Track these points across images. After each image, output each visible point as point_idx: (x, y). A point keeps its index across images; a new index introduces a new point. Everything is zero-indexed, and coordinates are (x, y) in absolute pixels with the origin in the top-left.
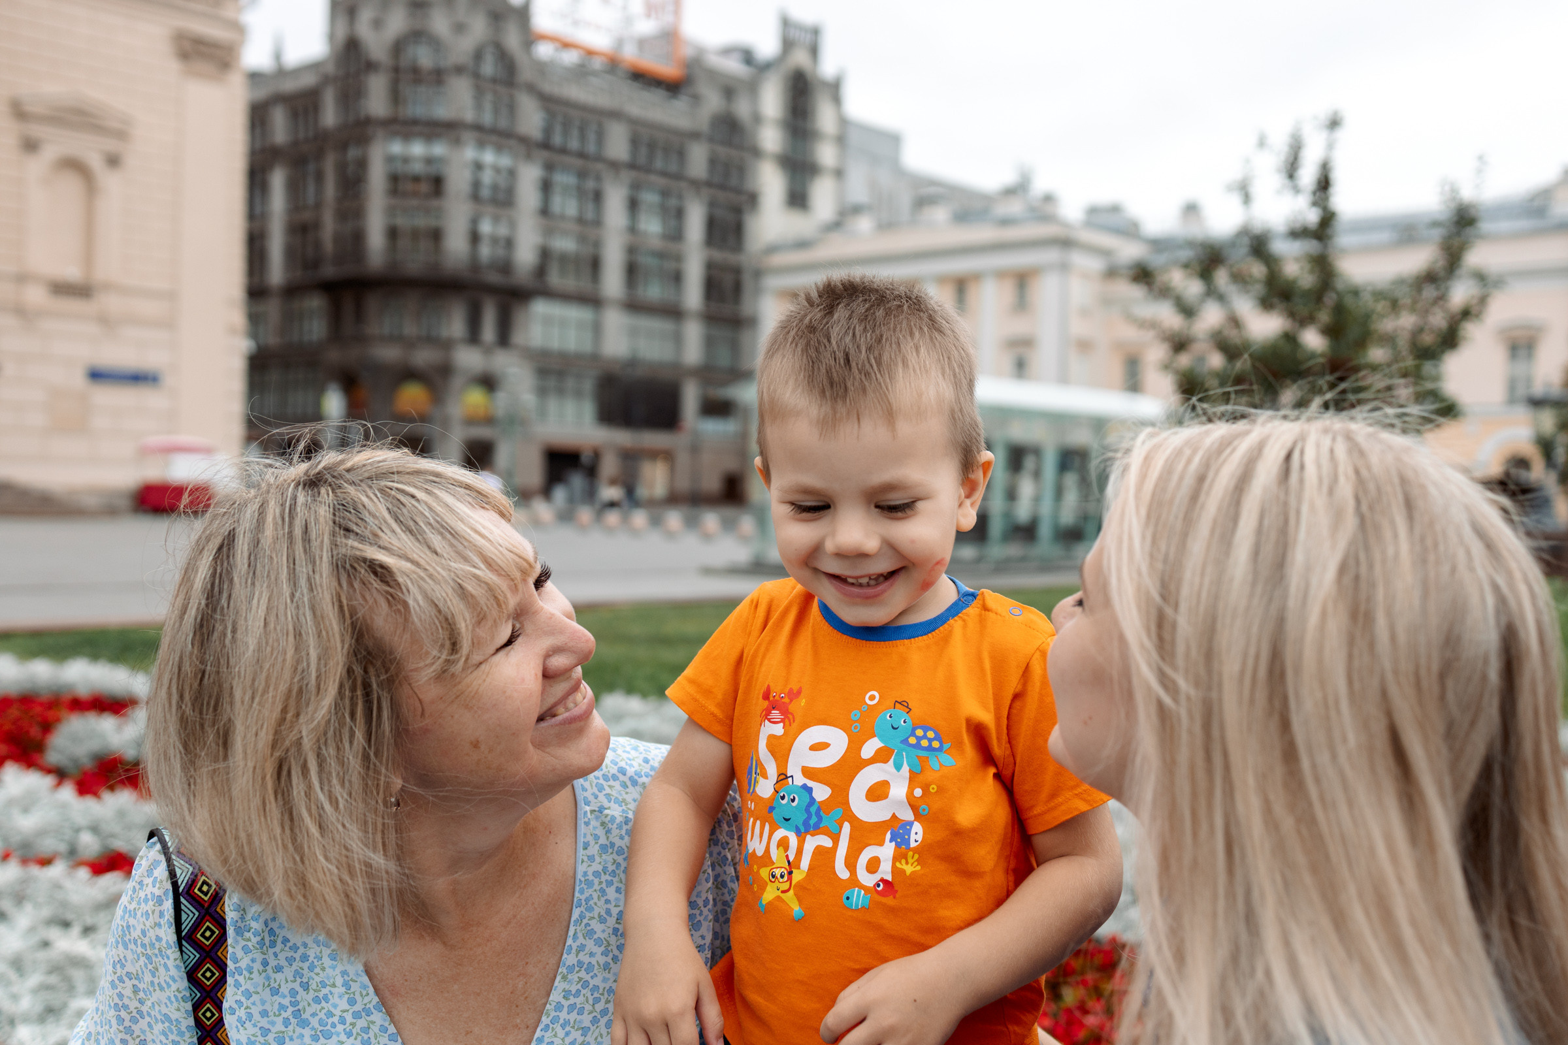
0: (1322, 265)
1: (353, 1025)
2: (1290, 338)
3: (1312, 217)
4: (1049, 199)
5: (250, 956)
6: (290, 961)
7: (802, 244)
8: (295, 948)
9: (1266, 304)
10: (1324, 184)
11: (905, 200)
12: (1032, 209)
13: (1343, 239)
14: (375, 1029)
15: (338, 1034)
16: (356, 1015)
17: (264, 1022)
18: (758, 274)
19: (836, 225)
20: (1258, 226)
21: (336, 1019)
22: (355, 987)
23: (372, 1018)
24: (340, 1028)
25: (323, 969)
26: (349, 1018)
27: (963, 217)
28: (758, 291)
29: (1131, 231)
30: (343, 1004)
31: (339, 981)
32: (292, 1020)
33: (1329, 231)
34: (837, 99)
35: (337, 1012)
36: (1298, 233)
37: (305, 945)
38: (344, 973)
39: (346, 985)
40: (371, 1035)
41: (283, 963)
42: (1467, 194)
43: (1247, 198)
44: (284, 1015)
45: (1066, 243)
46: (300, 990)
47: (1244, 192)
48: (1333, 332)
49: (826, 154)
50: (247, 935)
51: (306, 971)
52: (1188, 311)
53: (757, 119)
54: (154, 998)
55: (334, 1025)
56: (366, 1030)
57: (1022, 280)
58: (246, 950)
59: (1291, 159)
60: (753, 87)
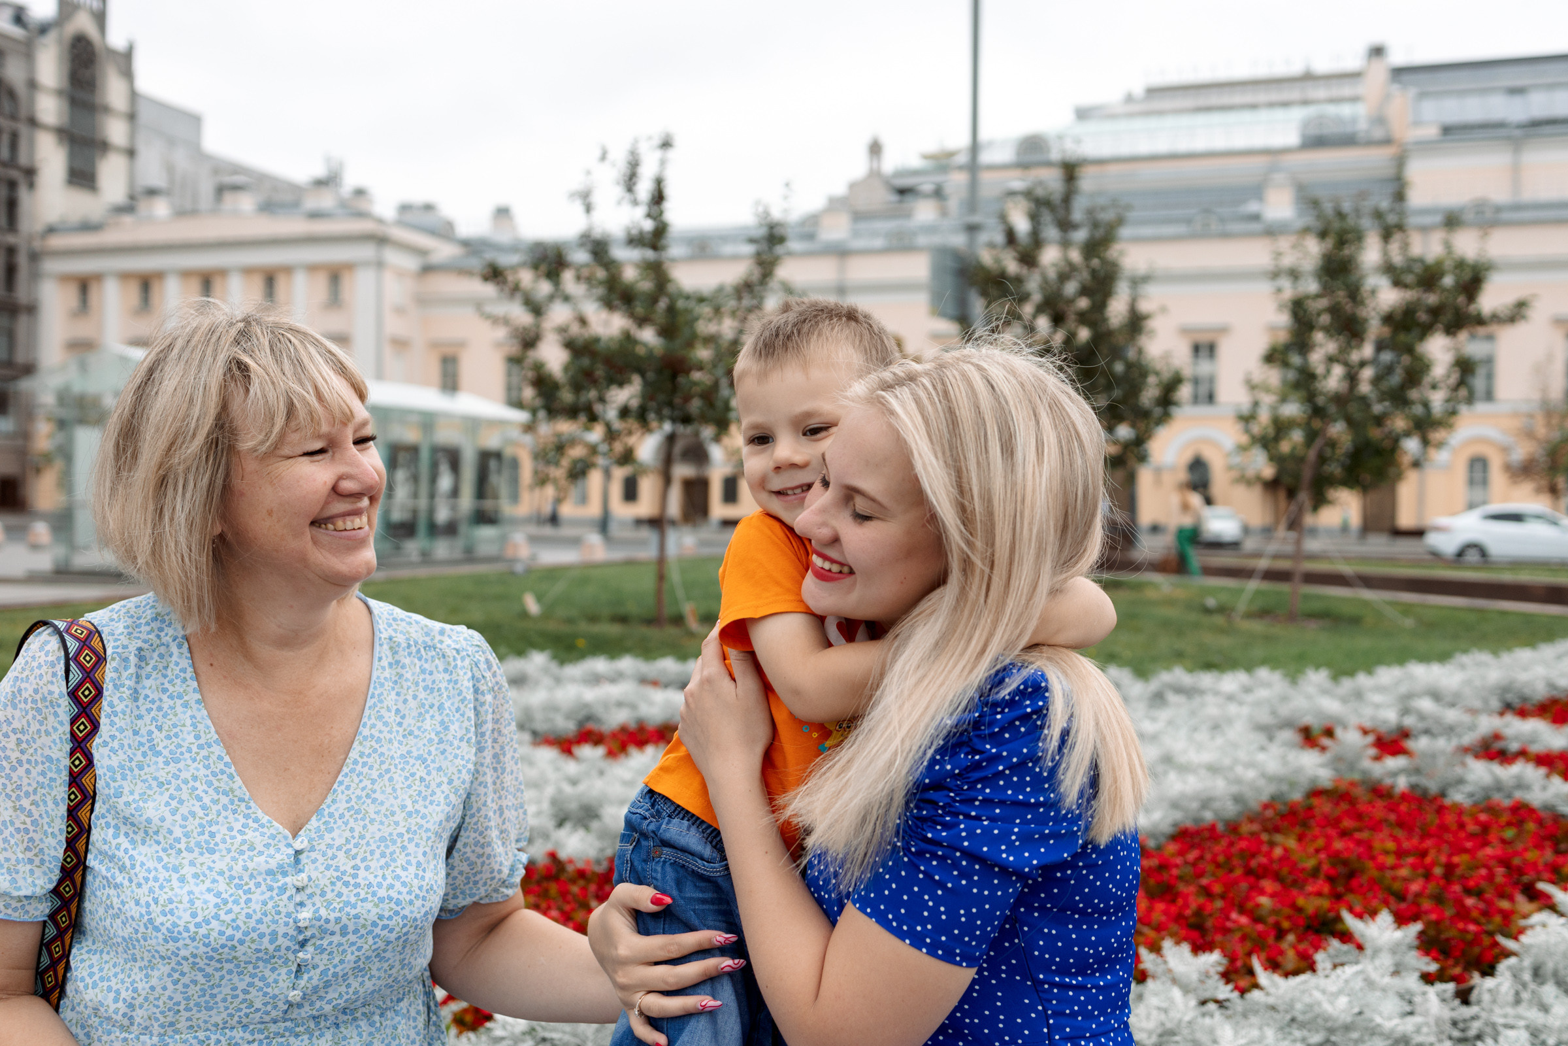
0: (657, 271)
1: (198, 754)
2: (628, 338)
3: (648, 225)
4: (360, 192)
5: (125, 703)
6: (149, 710)
7: (87, 227)
8: (153, 702)
9: (608, 304)
10: (658, 198)
11: (206, 188)
12: (343, 204)
13: (675, 251)
14: (214, 757)
15: (185, 760)
16: (201, 747)
17: (129, 752)
18: (35, 257)
19: (128, 208)
20: (597, 233)
21: (184, 750)
22: (201, 727)
23: (211, 750)
24: (187, 755)
25: (176, 715)
26: (195, 749)
27: (268, 207)
28: (35, 276)
29: (444, 231)
30: (191, 738)
31: (188, 722)
32: (149, 753)
33: (663, 242)
34: (128, 73)
35: (186, 744)
36: (635, 240)
37: (161, 700)
38: (193, 717)
39: (194, 725)
40: (211, 761)
41: (143, 712)
42: (776, 214)
43: (588, 208)
44: (142, 749)
45: (381, 240)
46: (156, 731)
47: (586, 200)
48: (667, 332)
49: (116, 131)
50: (122, 689)
51: (160, 718)
52: (536, 309)
53: (32, 85)
54: (39, 742)
55: (182, 754)
56: (207, 758)
57: (335, 275)
58: (121, 699)
59: (628, 172)
60: (28, 51)
